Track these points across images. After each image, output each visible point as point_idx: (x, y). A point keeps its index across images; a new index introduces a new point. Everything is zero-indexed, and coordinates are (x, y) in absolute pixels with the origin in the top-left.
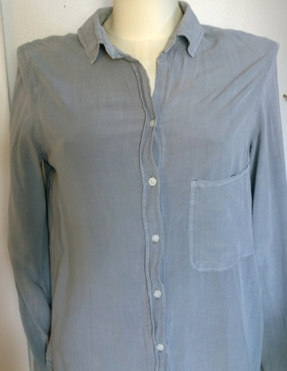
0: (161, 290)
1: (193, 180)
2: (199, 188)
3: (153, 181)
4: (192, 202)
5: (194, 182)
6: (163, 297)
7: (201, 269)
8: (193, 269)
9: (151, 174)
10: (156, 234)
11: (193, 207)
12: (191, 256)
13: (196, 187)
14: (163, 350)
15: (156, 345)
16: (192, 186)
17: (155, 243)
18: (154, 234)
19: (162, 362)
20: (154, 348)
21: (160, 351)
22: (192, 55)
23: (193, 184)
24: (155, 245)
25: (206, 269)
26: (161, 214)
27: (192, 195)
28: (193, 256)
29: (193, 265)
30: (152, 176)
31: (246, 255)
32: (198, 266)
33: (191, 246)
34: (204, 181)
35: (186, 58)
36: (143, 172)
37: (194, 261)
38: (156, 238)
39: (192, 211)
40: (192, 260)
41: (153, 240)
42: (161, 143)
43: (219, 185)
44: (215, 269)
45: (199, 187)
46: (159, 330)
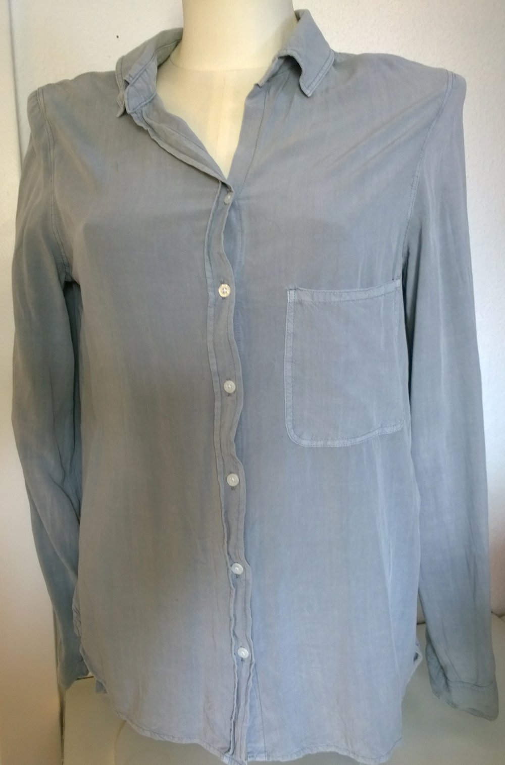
0: (238, 474)
1: (291, 290)
2: (300, 303)
3: (225, 290)
4: (290, 327)
5: (292, 292)
6: (242, 484)
7: (305, 443)
8: (293, 440)
9: (222, 279)
10: (230, 379)
11: (292, 335)
12: (288, 418)
13: (295, 301)
14: (243, 573)
15: (231, 566)
16: (288, 299)
17: (229, 395)
18: (228, 380)
19: (240, 592)
20: (228, 569)
21: (237, 576)
22: (308, 92)
23: (292, 296)
24: (230, 398)
25: (315, 443)
26: (239, 351)
27: (290, 315)
28: (292, 419)
29: (292, 434)
30: (224, 281)
31: (388, 430)
32: (299, 437)
33: (289, 401)
34: (309, 290)
35: (297, 97)
36: (208, 274)
37: (294, 427)
38: (230, 386)
39: (289, 343)
40: (289, 425)
41: (225, 389)
42: (242, 229)
43: (335, 299)
44: (329, 443)
45: (302, 300)
46: (233, 537)
